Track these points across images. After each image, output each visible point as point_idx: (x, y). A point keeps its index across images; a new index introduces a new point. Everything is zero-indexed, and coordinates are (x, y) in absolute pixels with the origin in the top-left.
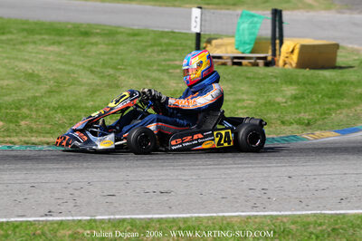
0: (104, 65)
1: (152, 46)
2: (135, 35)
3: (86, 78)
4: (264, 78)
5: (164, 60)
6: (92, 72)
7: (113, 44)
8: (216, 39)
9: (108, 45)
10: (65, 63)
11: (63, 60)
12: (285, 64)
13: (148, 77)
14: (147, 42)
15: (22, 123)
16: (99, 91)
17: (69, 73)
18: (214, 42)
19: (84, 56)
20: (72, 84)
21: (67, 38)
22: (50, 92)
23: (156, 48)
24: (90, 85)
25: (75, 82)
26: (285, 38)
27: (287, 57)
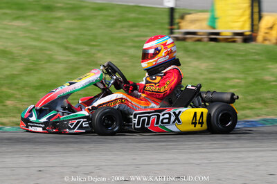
0: (77, 41)
1: (120, 21)
2: (100, 9)
3: (61, 55)
4: (246, 55)
5: (137, 36)
6: (67, 48)
7: (80, 19)
8: (189, 14)
9: (75, 20)
10: (35, 39)
11: (33, 36)
12: (265, 40)
13: (125, 54)
14: (113, 16)
15: (8, 103)
16: (78, 68)
17: (42, 49)
18: (188, 17)
19: (54, 32)
20: (48, 61)
21: (30, 13)
22: (28, 70)
23: (125, 24)
24: (66, 62)
25: (50, 60)
26: (264, 14)
27: (266, 33)
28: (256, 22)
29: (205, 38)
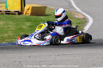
12: (26, 14)
26: (26, 4)
27: (27, 11)
28: (23, 7)
29: (4, 13)
